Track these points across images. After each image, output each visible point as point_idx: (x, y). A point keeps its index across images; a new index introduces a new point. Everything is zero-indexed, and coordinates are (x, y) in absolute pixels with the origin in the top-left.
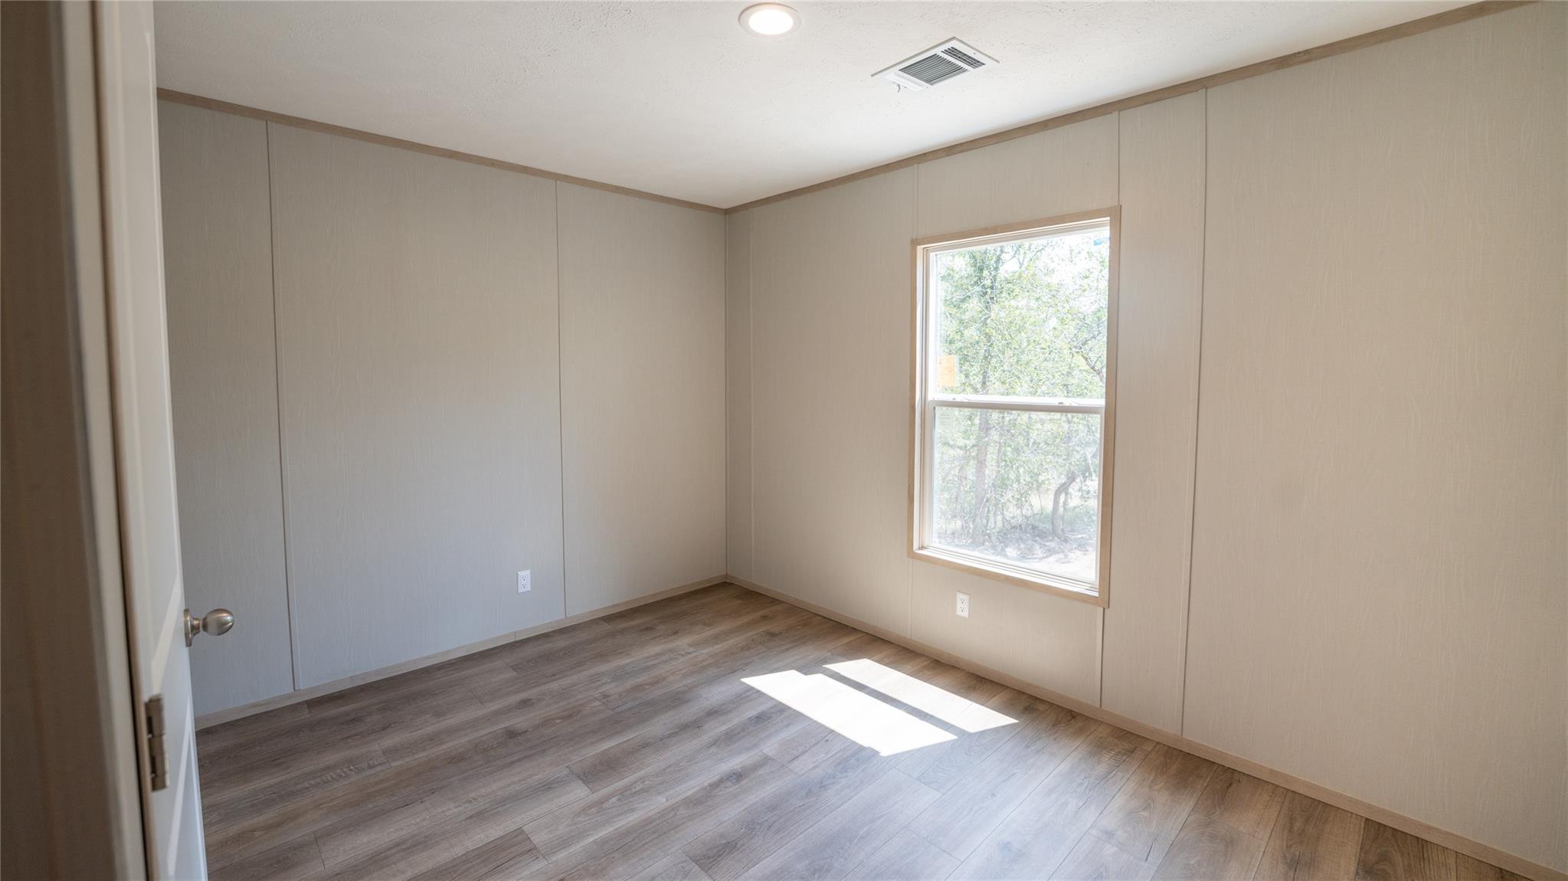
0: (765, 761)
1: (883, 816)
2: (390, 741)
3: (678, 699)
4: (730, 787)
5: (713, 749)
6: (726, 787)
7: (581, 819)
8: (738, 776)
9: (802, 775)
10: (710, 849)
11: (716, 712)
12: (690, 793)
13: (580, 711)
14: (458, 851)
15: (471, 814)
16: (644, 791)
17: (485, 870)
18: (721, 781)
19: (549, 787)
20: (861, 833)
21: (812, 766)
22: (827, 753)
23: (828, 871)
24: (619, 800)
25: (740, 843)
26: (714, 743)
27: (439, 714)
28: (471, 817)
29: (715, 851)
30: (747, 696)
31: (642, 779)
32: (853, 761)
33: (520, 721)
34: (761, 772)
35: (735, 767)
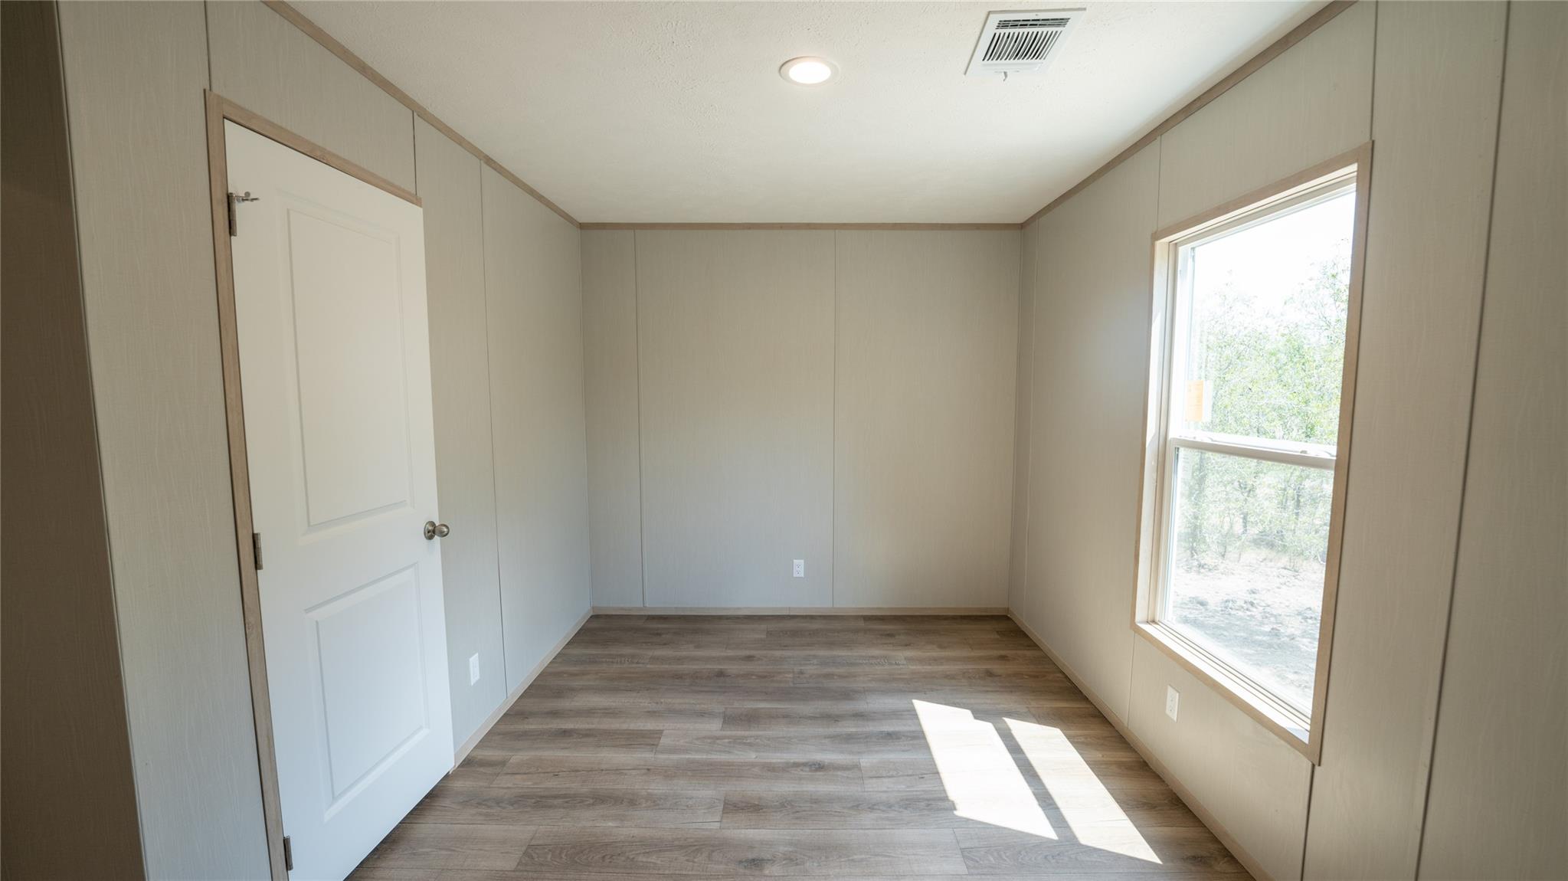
0: (856, 767)
1: (889, 856)
2: (660, 652)
3: (847, 695)
4: (806, 771)
5: (827, 741)
6: (802, 770)
7: (697, 742)
8: (820, 767)
9: (867, 792)
10: (742, 802)
11: (862, 716)
12: (774, 761)
13: (774, 676)
14: (625, 726)
15: (650, 710)
16: (750, 745)
17: (624, 743)
18: (805, 764)
19: (702, 714)
20: (855, 857)
21: (885, 789)
22: (908, 787)
23: (797, 864)
24: (730, 742)
25: (764, 810)
26: (833, 738)
27: (698, 647)
28: (649, 712)
29: (744, 805)
30: (901, 715)
31: (757, 737)
32: (923, 804)
33: (732, 668)
34: (839, 773)
35: (826, 761)
